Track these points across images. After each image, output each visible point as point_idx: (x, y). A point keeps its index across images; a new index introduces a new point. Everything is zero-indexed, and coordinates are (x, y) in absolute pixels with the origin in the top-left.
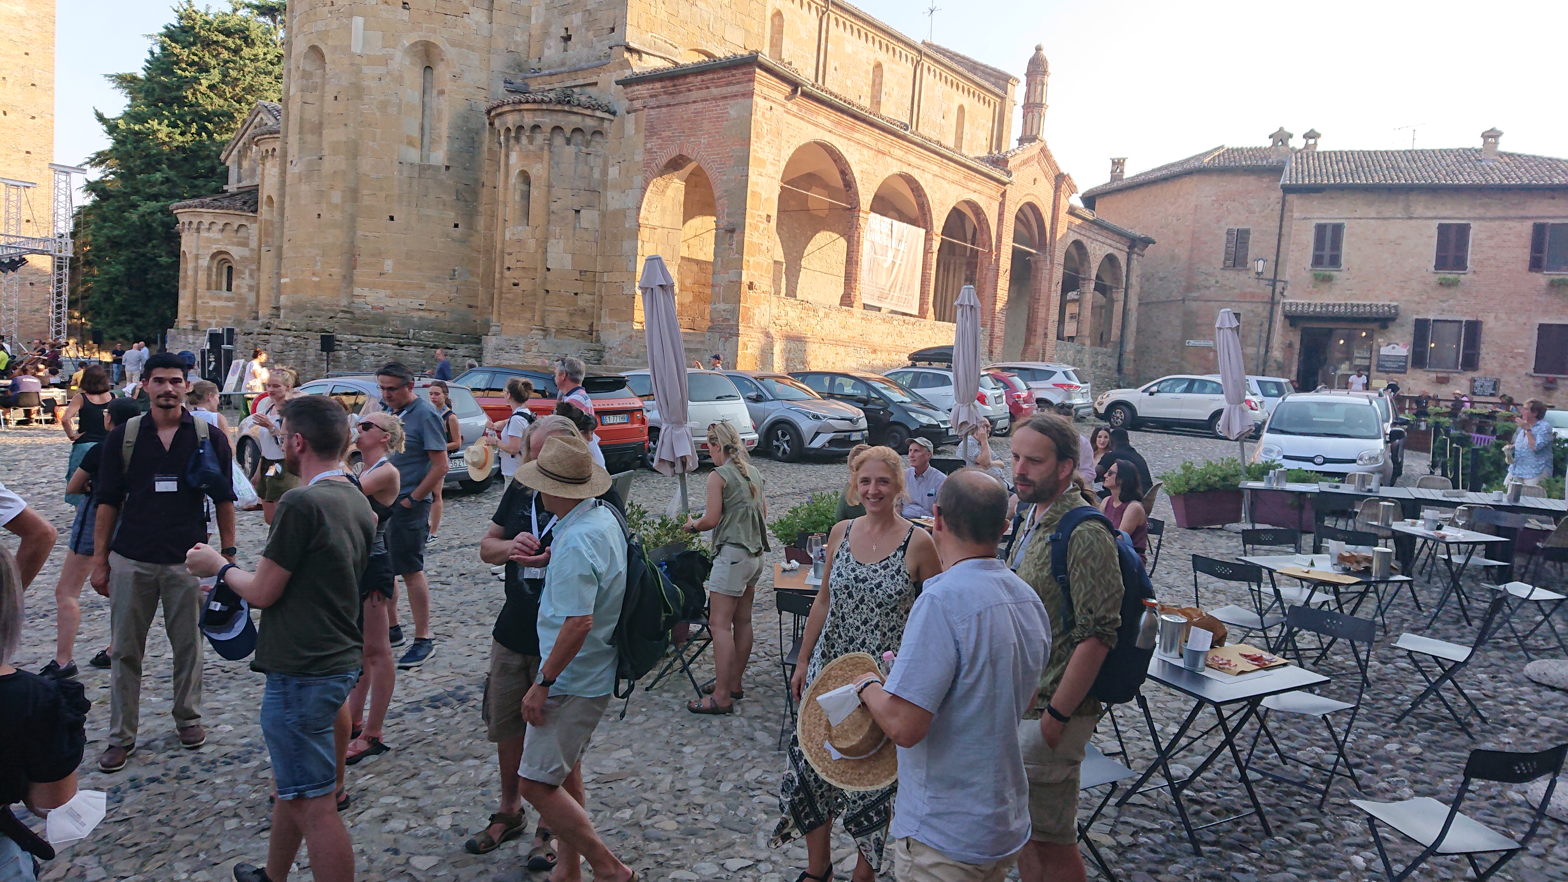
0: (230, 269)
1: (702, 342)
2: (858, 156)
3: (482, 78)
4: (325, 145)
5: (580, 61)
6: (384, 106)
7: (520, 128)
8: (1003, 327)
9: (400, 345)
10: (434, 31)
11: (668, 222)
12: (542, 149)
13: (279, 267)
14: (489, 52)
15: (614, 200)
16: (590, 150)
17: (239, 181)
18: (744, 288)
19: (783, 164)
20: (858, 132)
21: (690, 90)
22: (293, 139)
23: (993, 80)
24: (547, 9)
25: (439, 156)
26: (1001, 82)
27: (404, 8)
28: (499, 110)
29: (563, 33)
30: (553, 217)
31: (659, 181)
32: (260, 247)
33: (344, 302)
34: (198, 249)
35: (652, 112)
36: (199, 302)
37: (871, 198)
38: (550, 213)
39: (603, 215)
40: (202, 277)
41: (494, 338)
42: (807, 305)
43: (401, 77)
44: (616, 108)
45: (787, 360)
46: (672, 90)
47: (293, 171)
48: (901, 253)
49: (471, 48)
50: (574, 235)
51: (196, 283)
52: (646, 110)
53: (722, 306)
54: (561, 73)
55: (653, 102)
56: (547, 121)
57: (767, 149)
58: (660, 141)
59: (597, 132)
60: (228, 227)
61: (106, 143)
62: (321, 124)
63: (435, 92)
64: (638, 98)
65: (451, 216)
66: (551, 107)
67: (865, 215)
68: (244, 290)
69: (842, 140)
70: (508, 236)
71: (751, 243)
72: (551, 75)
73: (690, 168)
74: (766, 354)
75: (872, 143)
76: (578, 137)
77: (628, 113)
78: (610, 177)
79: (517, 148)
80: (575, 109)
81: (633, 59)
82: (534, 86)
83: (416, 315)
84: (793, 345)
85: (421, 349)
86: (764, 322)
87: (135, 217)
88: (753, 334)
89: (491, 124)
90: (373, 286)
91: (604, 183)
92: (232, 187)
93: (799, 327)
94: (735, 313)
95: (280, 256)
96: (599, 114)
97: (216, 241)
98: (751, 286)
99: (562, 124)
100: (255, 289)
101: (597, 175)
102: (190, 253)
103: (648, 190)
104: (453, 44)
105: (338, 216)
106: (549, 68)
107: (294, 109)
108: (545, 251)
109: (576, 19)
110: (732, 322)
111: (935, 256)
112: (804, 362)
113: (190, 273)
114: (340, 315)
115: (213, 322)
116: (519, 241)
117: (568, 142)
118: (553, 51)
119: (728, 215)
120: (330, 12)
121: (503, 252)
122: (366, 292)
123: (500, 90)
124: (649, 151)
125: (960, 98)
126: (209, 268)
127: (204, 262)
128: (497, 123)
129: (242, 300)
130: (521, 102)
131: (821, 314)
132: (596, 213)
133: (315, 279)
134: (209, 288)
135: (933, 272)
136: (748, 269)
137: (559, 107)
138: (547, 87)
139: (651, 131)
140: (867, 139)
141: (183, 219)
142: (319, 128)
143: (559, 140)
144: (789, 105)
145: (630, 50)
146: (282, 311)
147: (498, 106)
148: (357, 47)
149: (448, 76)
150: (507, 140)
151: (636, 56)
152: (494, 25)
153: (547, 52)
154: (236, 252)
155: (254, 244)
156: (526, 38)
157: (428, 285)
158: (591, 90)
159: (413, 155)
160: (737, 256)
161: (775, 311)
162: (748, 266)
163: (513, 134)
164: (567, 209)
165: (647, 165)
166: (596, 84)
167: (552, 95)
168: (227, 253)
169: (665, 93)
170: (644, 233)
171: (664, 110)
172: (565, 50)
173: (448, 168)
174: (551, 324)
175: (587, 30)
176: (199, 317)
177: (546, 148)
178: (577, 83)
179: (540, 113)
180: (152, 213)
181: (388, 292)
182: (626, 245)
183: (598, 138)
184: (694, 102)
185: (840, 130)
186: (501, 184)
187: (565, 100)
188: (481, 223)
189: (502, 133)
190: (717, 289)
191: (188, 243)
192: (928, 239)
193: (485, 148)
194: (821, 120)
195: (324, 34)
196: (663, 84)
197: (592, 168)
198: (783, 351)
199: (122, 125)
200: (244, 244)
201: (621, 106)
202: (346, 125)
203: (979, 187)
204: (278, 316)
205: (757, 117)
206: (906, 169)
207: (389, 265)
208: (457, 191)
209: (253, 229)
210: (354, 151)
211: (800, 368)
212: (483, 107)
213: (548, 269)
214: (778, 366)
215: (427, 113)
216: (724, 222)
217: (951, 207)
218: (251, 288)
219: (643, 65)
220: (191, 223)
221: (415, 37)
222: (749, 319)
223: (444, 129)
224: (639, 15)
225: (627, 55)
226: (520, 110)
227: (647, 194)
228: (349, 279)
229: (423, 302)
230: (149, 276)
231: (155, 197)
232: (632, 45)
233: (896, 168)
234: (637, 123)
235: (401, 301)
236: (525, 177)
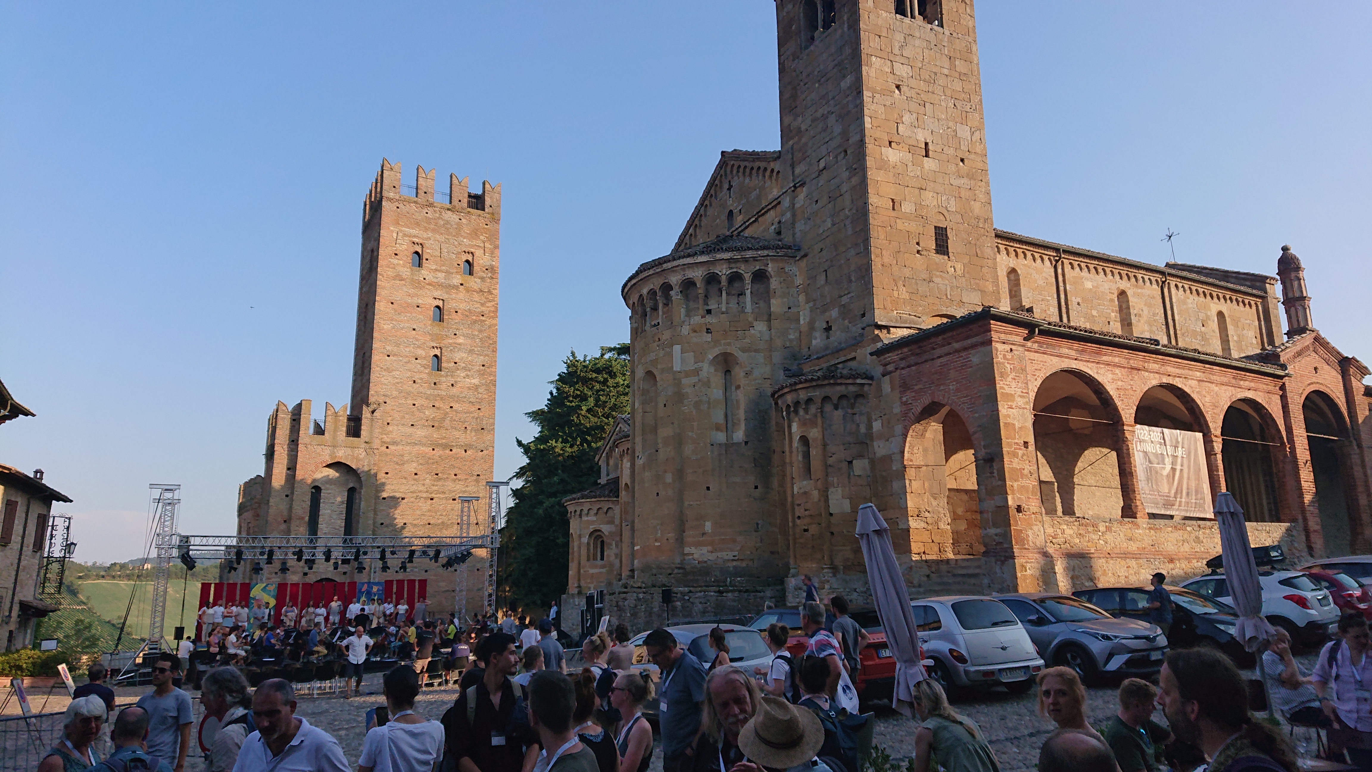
0: (602, 542)
1: (979, 567)
2: (1110, 376)
3: (767, 370)
4: (660, 441)
5: (840, 343)
6: (697, 405)
7: (797, 403)
8: (1318, 519)
9: (719, 592)
10: (729, 344)
11: (931, 460)
12: (816, 416)
13: (633, 537)
14: (771, 351)
15: (880, 448)
16: (856, 410)
17: (608, 475)
18: (1013, 512)
19: (1032, 395)
20: (1105, 355)
21: (934, 349)
22: (638, 440)
23: (1248, 283)
24: (811, 311)
25: (739, 435)
26: (1258, 284)
27: (707, 332)
28: (780, 393)
29: (825, 326)
30: (830, 470)
31: (918, 427)
32: (621, 522)
33: (678, 560)
34: (580, 531)
35: (903, 372)
36: (582, 571)
37: (1133, 411)
38: (827, 466)
39: (872, 462)
40: (584, 552)
41: (793, 579)
42: (1084, 521)
43: (709, 381)
44: (873, 374)
45: (1072, 578)
46: (918, 351)
47: (639, 462)
48: (1179, 460)
49: (757, 351)
50: (850, 482)
51: (580, 556)
52: (898, 371)
53: (993, 531)
54: (826, 355)
55: (903, 364)
56: (817, 394)
57: (1014, 384)
58: (913, 394)
59: (860, 396)
60: (600, 511)
61: (525, 461)
62: (656, 425)
63: (733, 388)
64: (890, 363)
65: (751, 479)
66: (820, 382)
67: (1130, 428)
68: (612, 558)
69: (1090, 365)
70: (796, 490)
71: (1013, 470)
72: (818, 358)
73: (944, 411)
74: (1047, 574)
75: (1123, 362)
76: (844, 403)
77: (883, 376)
78: (874, 430)
79: (797, 419)
80: (839, 381)
81: (883, 334)
82: (806, 369)
83: (731, 564)
84: (1076, 562)
85: (736, 594)
86: (1040, 541)
87: (541, 511)
88: (1030, 555)
89: (776, 404)
90: (698, 545)
91: (870, 435)
92: (603, 481)
93: (1079, 544)
94: (1007, 536)
95: (633, 530)
96: (859, 381)
97: (592, 522)
98: (1019, 509)
99: (830, 395)
100: (619, 556)
101: (863, 430)
102: (576, 533)
103: (909, 436)
104: (744, 350)
105: (670, 492)
106: (817, 353)
107: (638, 418)
108: (827, 500)
109: (834, 313)
110: (1005, 546)
111: (1219, 457)
112: (1092, 579)
113: (576, 549)
114: (676, 571)
115: (592, 586)
116: (805, 493)
117: (836, 407)
118: (818, 340)
119: (985, 447)
120: (658, 346)
121: (793, 503)
122: (693, 550)
123: (781, 375)
124: (905, 404)
125: (1215, 306)
126: (588, 544)
127: (585, 540)
128: (780, 402)
129: (611, 565)
130: (795, 384)
131: (1102, 528)
132: (866, 461)
133: (657, 544)
134: (588, 560)
135: (1221, 473)
136: (1013, 494)
137: (826, 382)
138: (817, 368)
139: (905, 387)
140: (1117, 360)
141: (570, 509)
142: (655, 430)
143: (828, 407)
144: (1029, 344)
145: (880, 327)
146: (636, 573)
147: (779, 390)
148: (677, 367)
149: (742, 374)
150: (788, 414)
151: (885, 331)
152: (772, 330)
153: (814, 342)
154: (606, 529)
155: (617, 521)
156: (797, 334)
157: (739, 539)
158: (853, 364)
159: (721, 437)
160: (1000, 483)
161: (1050, 531)
162: (1013, 491)
163: (792, 409)
164: (841, 461)
165: (905, 414)
166: (854, 358)
167: (819, 374)
168: (599, 531)
169: (912, 354)
170: (910, 473)
171: (913, 368)
172: (828, 338)
173: (746, 443)
174: (838, 562)
175: (844, 319)
176: (583, 583)
177: (819, 415)
178: (840, 360)
179: (810, 390)
180: (553, 506)
181: (710, 548)
182: (896, 485)
183: (860, 400)
184: (939, 357)
185: (1087, 357)
186: (787, 449)
187: (831, 375)
188: (775, 482)
189: (784, 410)
190: (985, 515)
191: (574, 527)
192: (1208, 442)
193: (773, 423)
194: (1065, 351)
195: (655, 362)
196: (910, 348)
197: (858, 425)
198: (1067, 569)
199: (533, 447)
200: (611, 522)
201: (877, 371)
202: (673, 423)
203: (1252, 385)
204: (633, 577)
205: (999, 358)
206: (1165, 380)
207: (708, 526)
208: (755, 459)
209: (617, 509)
210: (679, 441)
211: (1088, 585)
212: (769, 391)
213: (831, 514)
214: (1063, 585)
215: (729, 404)
216: (982, 453)
217: (1226, 407)
218: (616, 555)
219: (892, 336)
220: (575, 511)
221: (717, 351)
222: (1022, 542)
223: (741, 414)
224: (884, 299)
225: (876, 332)
226: (796, 390)
227: (908, 439)
228: (680, 541)
229: (736, 553)
230: (551, 554)
231: (554, 495)
232: (879, 323)
233: (1154, 381)
234: (891, 382)
235: (719, 554)
236: (804, 440)
